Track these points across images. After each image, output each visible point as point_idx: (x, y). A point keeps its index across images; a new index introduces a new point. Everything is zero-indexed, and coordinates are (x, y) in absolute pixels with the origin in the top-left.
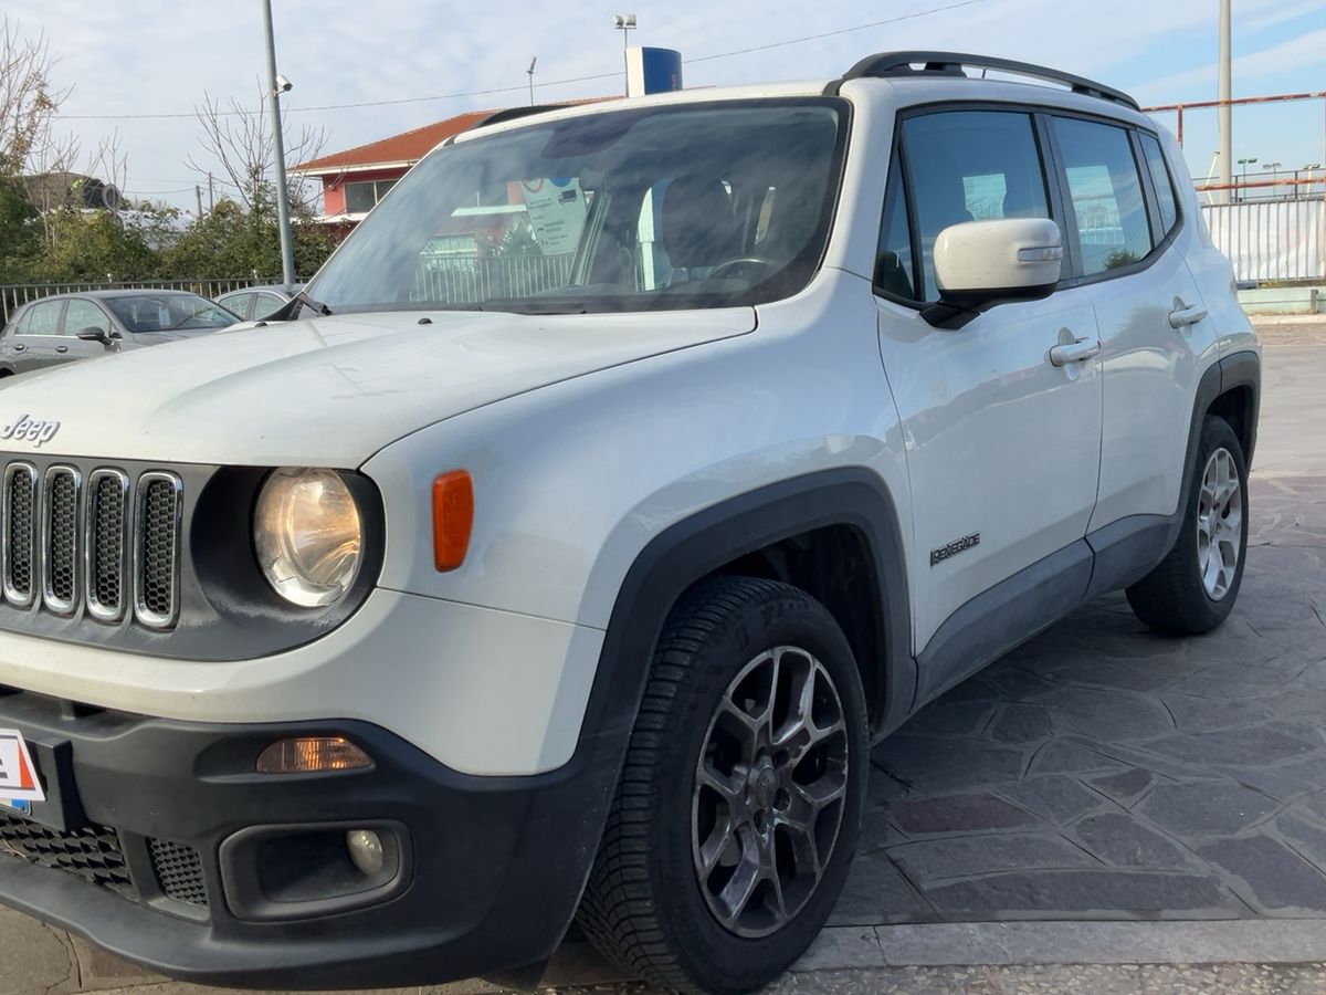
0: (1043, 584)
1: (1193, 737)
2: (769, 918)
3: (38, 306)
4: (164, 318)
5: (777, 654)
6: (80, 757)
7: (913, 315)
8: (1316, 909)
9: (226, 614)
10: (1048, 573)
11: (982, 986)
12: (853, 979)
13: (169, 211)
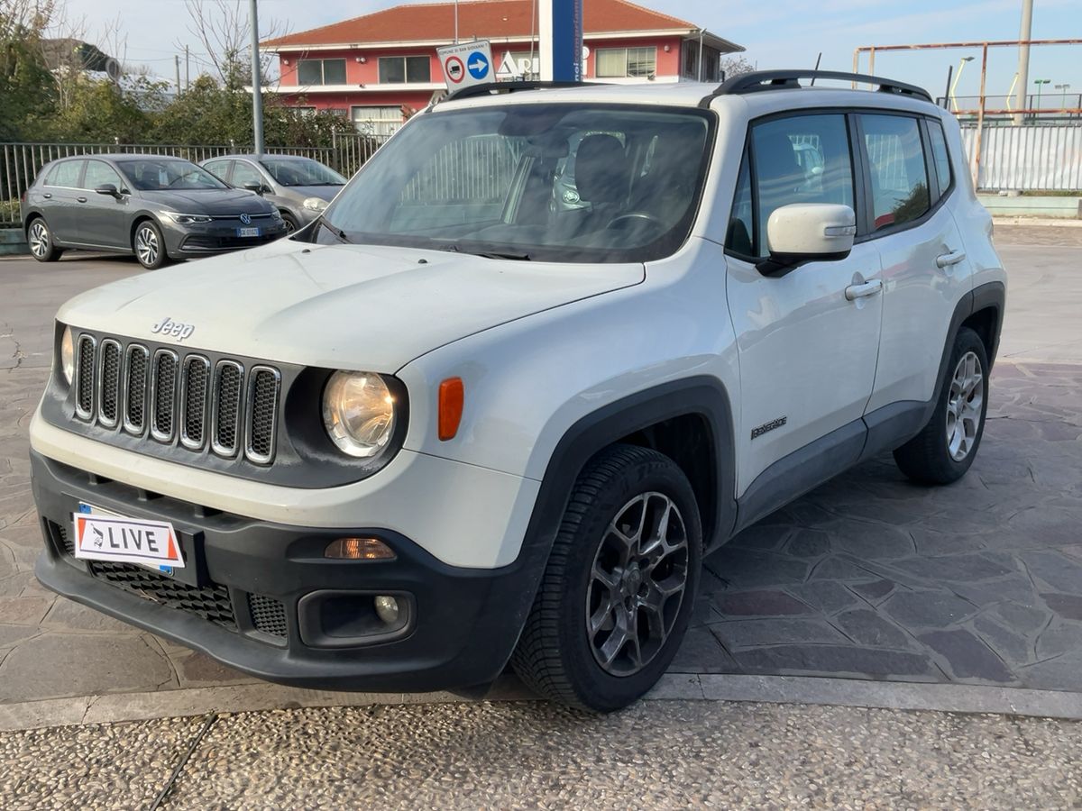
0: (828, 451)
1: (927, 560)
2: (630, 665)
3: (62, 164)
4: (163, 179)
5: (647, 496)
6: (209, 542)
7: (751, 266)
8: (990, 680)
9: (306, 459)
10: (834, 443)
11: (765, 715)
12: (682, 706)
13: (160, 83)
